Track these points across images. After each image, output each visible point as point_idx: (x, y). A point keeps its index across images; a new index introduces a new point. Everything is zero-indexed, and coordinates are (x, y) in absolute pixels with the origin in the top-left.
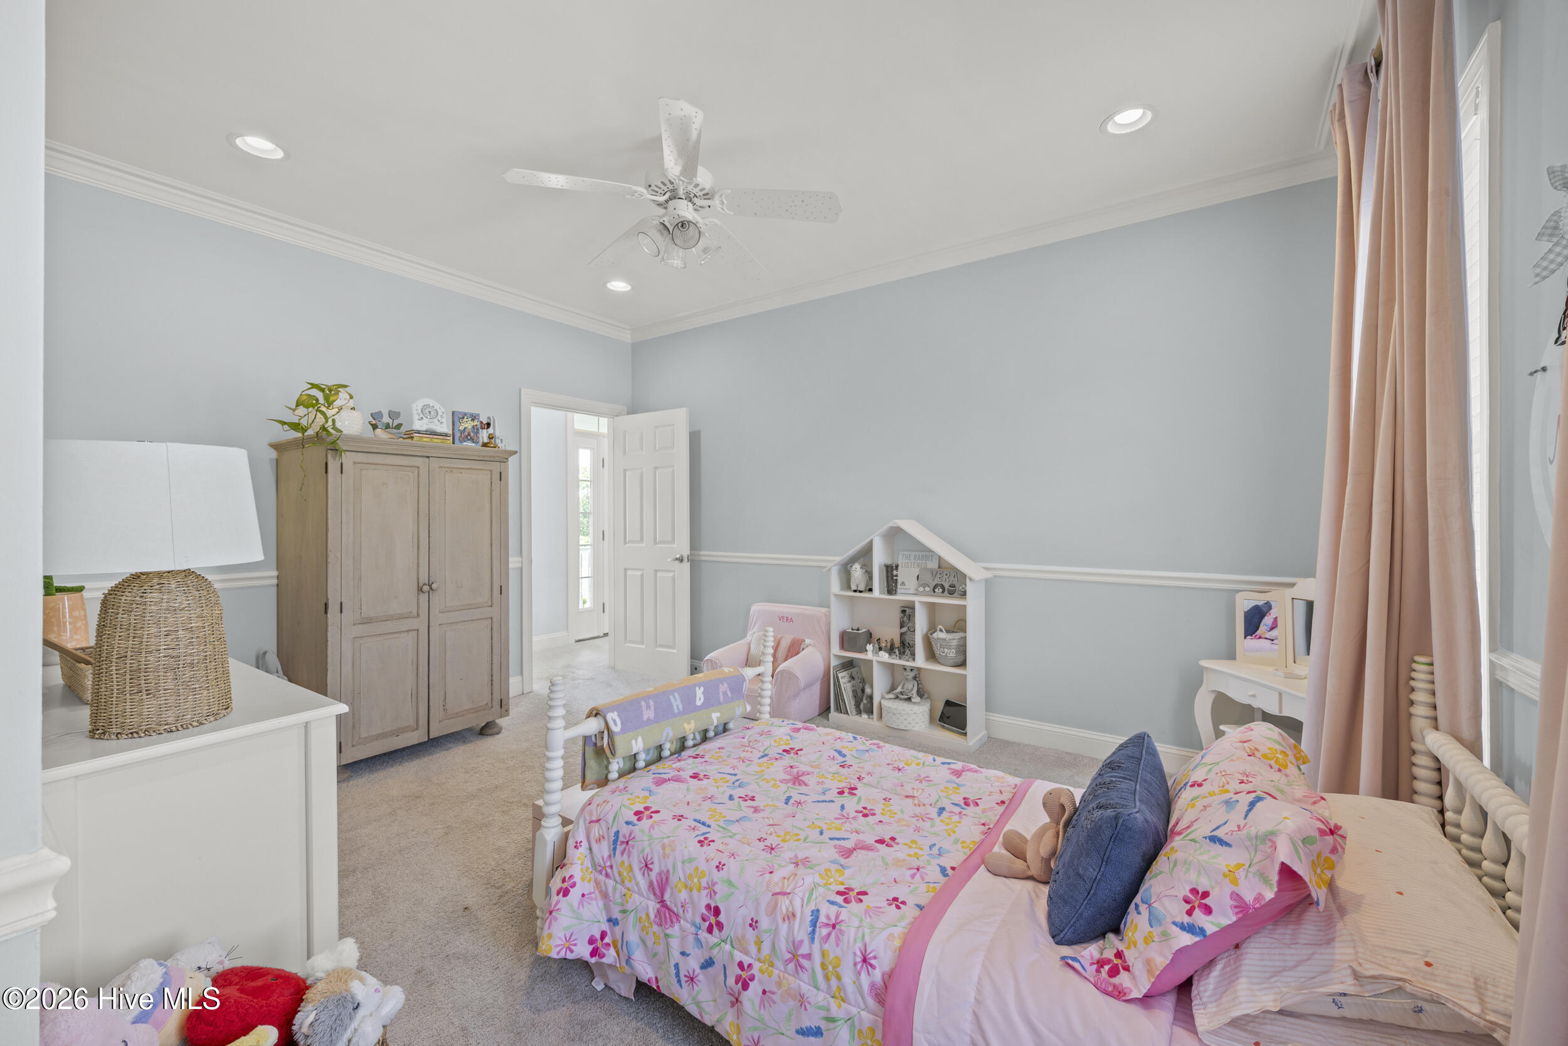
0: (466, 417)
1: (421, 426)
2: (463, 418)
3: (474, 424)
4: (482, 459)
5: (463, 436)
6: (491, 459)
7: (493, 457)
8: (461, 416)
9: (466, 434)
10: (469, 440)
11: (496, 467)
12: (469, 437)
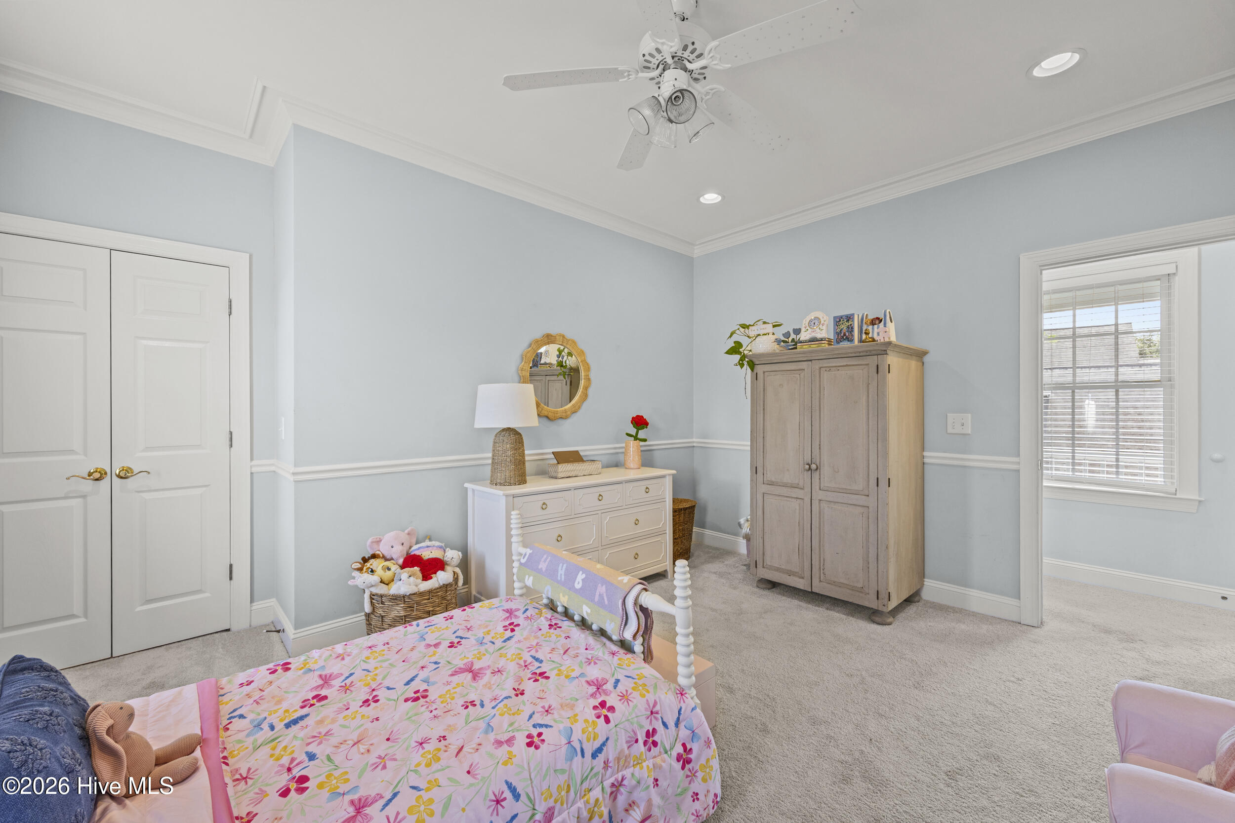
0: (842, 320)
1: (805, 337)
2: (840, 321)
3: (849, 324)
4: (858, 355)
5: (839, 338)
6: (868, 354)
7: (870, 351)
8: (838, 320)
9: (842, 335)
10: (845, 339)
11: (873, 361)
12: (845, 337)
